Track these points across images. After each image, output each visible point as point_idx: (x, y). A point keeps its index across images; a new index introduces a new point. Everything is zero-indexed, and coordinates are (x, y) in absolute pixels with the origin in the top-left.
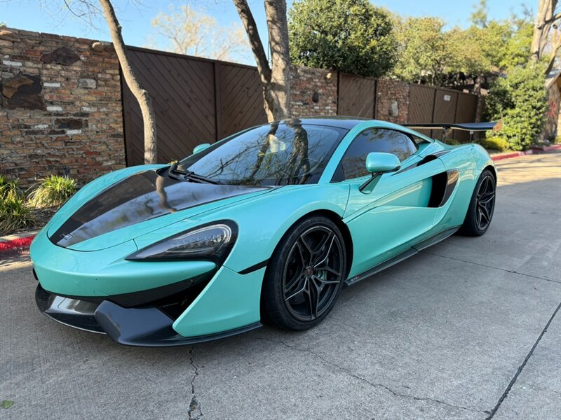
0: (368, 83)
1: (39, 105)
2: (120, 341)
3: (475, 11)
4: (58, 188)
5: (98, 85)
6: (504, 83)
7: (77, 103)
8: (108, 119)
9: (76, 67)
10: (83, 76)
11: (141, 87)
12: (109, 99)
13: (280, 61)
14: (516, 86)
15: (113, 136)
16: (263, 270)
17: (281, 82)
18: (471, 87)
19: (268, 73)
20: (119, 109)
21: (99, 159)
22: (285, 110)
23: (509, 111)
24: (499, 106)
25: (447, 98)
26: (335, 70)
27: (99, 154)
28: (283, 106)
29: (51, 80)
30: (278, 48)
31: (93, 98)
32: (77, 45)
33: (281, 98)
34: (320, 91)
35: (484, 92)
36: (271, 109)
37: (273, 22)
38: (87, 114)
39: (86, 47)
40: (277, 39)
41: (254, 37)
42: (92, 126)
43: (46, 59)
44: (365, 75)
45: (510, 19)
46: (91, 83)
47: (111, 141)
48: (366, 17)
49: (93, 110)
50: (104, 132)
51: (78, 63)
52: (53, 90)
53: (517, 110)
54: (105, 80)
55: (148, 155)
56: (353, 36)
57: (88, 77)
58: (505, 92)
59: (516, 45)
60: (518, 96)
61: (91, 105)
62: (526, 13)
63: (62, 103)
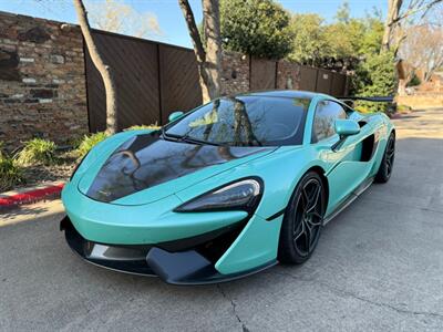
0: (271, 64)
1: (16, 77)
2: (169, 281)
3: (340, 11)
5: (65, 61)
6: (366, 66)
7: (49, 76)
8: (75, 90)
9: (48, 45)
10: (54, 53)
11: (105, 63)
12: (75, 73)
13: (214, 45)
14: (374, 68)
15: (79, 104)
16: (282, 216)
17: (214, 62)
18: (340, 69)
19: (203, 54)
20: (83, 82)
21: (67, 124)
22: (217, 85)
23: (370, 88)
24: (362, 83)
25: (325, 77)
26: (249, 53)
27: (67, 120)
28: (215, 81)
29: (26, 56)
30: (212, 34)
31: (61, 72)
32: (48, 26)
33: (214, 75)
34: (238, 70)
35: (353, 72)
36: (205, 83)
37: (209, 13)
38: (56, 86)
39: (56, 28)
40: (212, 26)
41: (192, 25)
42: (61, 96)
43: (22, 37)
44: (270, 58)
45: (364, 17)
46: (60, 59)
47: (77, 108)
48: (270, 12)
49: (62, 82)
50: (70, 101)
51: (50, 41)
52: (28, 64)
53: (375, 87)
54: (72, 57)
55: (110, 121)
56: (261, 26)
57: (57, 53)
58: (366, 73)
59: (370, 37)
60: (374, 76)
61: (60, 78)
62: (377, 14)
63: (36, 76)
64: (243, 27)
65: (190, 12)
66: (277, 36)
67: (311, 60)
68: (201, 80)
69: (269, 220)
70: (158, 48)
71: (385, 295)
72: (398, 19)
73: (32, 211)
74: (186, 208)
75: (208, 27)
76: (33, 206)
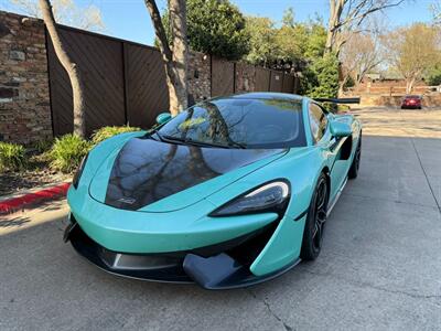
0: (231, 64)
2: (207, 286)
3: (286, 15)
4: (9, 154)
5: (27, 57)
6: (313, 68)
7: (8, 73)
8: (34, 89)
9: (7, 40)
10: (14, 48)
11: (72, 60)
12: (37, 71)
13: (181, 44)
14: (320, 71)
15: (41, 104)
16: (305, 218)
17: (182, 62)
18: (289, 70)
19: (170, 54)
20: (46, 80)
21: (28, 125)
22: (184, 84)
23: (317, 89)
24: (310, 85)
25: (277, 78)
26: (210, 53)
27: (29, 120)
28: (182, 81)
30: (179, 34)
31: (22, 69)
32: (7, 19)
33: (181, 74)
34: (199, 69)
35: (299, 74)
36: (173, 82)
37: (176, 12)
38: (18, 84)
39: (15, 21)
40: (179, 26)
41: (158, 23)
42: (22, 95)
44: (229, 59)
45: (308, 22)
46: (21, 55)
47: (40, 109)
48: (229, 14)
49: (24, 80)
50: (32, 100)
51: (9, 36)
53: (321, 88)
54: (34, 53)
55: (77, 121)
56: (221, 27)
57: (18, 49)
58: (313, 75)
59: (314, 41)
60: (321, 77)
61: (21, 75)
62: (318, 19)
64: (203, 27)
65: (156, 11)
66: (236, 38)
67: (263, 62)
68: (168, 78)
69: (296, 220)
70: (122, 45)
71: (397, 282)
72: (339, 25)
73: (12, 223)
74: (220, 212)
75: (175, 26)
76: (11, 217)
